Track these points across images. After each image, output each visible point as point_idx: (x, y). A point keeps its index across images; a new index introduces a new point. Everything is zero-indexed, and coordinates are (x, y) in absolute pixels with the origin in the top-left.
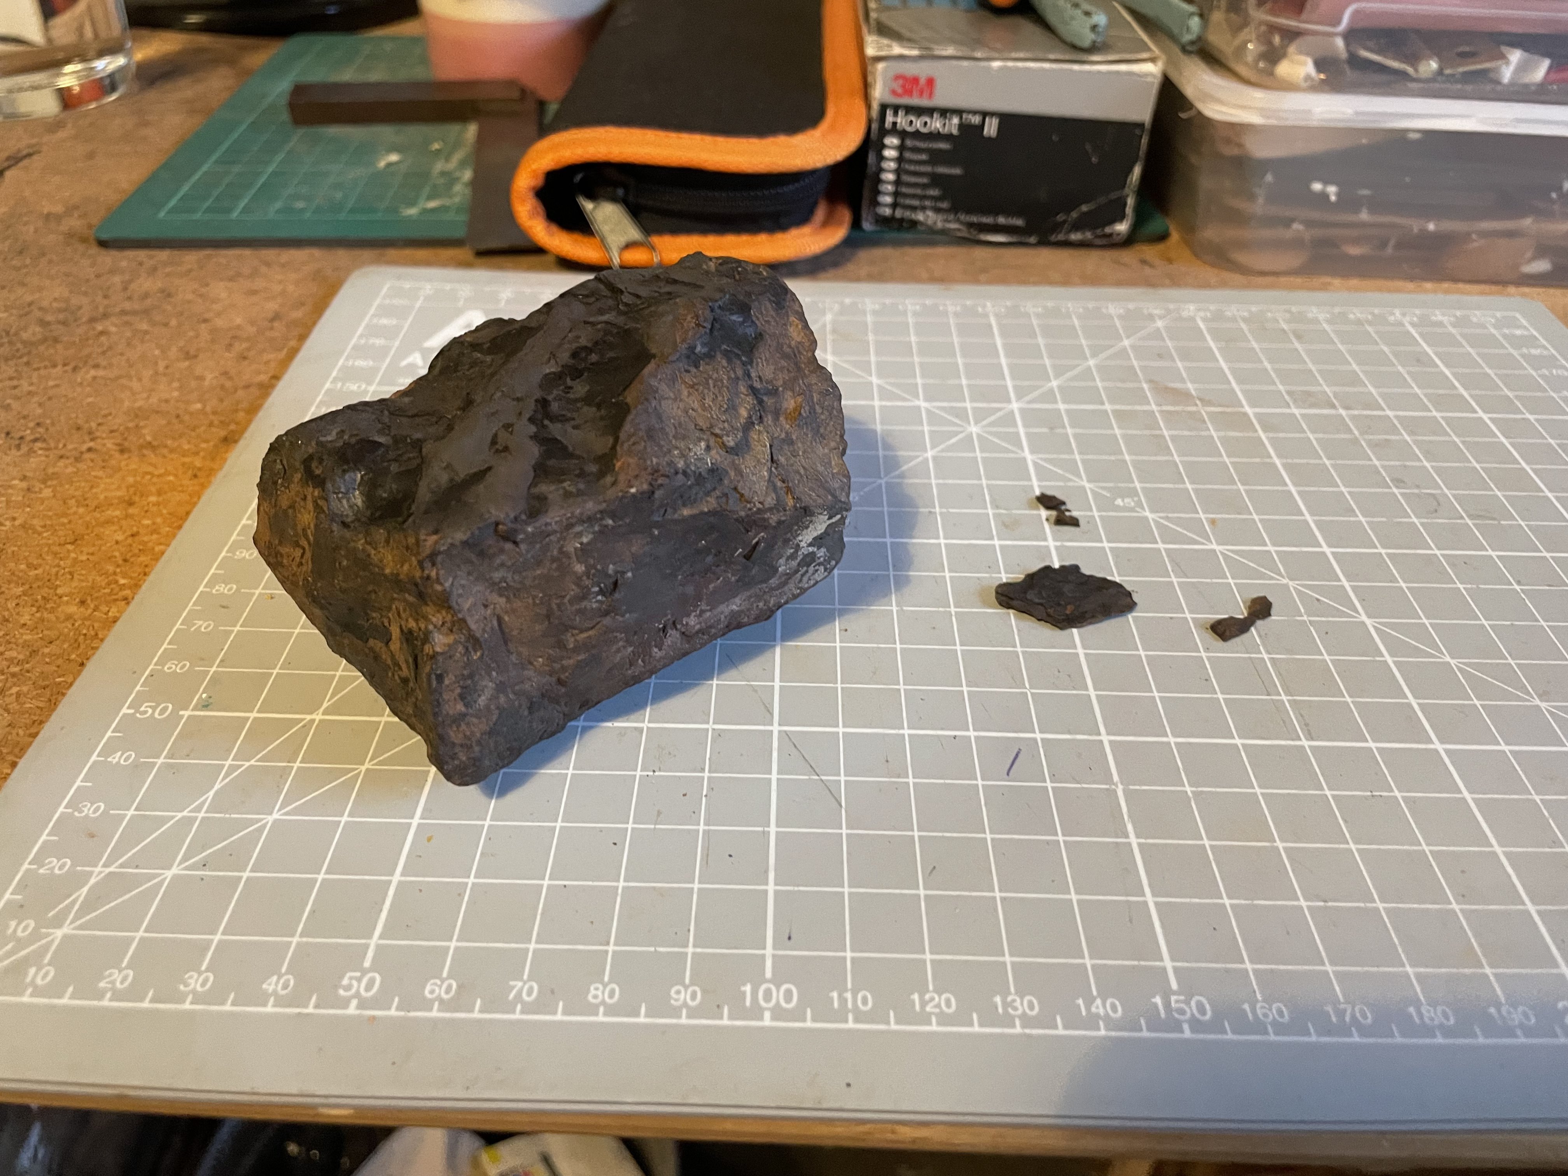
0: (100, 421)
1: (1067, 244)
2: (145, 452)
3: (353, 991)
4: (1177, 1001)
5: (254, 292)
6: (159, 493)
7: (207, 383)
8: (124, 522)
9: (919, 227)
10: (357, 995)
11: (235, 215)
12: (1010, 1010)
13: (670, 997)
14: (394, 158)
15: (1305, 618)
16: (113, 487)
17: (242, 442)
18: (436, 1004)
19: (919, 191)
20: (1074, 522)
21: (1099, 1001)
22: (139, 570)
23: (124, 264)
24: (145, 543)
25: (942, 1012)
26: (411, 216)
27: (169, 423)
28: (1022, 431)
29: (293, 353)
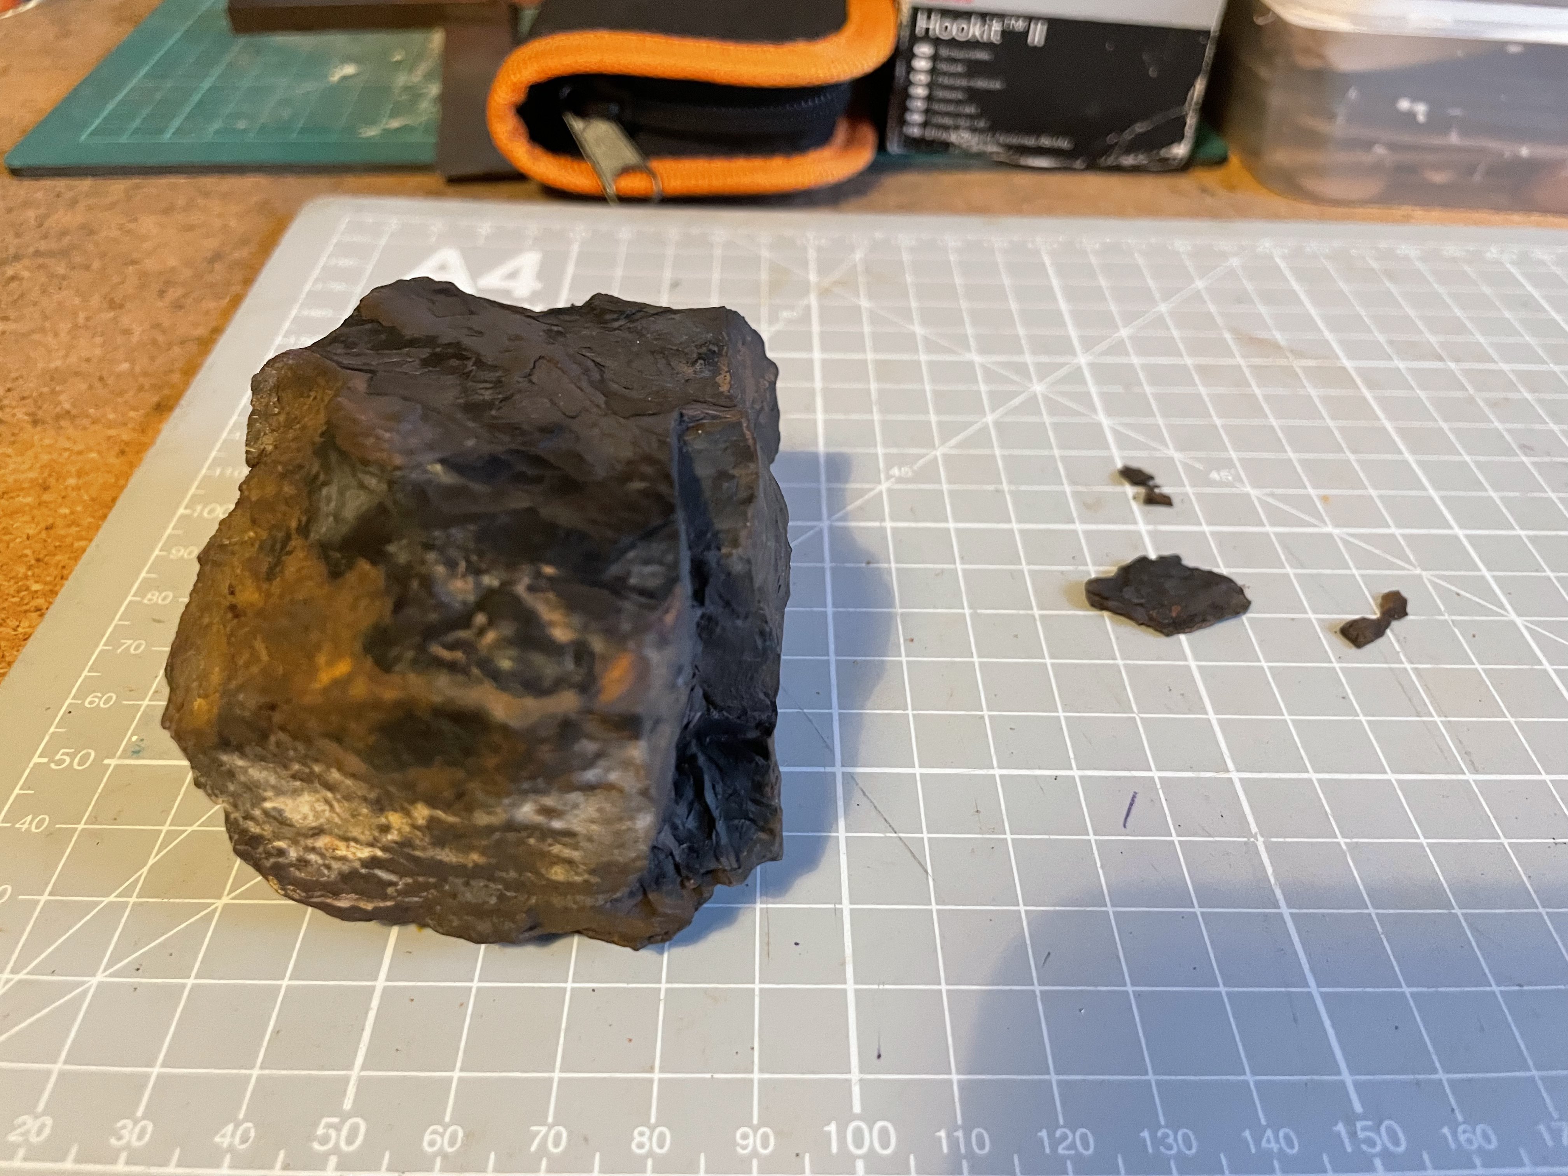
0: (9, 385)
1: (1118, 169)
2: (63, 423)
3: (331, 1145)
4: (1364, 1129)
5: (190, 228)
6: (79, 474)
7: (135, 339)
8: (35, 512)
9: (951, 149)
10: (336, 1150)
11: (168, 135)
12: (1162, 1149)
13: (735, 1144)
14: (349, 69)
15: (1446, 617)
16: (26, 466)
17: (177, 412)
18: (438, 1161)
19: (951, 108)
20: (1166, 501)
21: (1269, 1133)
22: (56, 572)
23: (39, 195)
24: (62, 538)
25: (1078, 1155)
26: (370, 138)
27: (91, 387)
28: (1093, 390)
29: (236, 301)
